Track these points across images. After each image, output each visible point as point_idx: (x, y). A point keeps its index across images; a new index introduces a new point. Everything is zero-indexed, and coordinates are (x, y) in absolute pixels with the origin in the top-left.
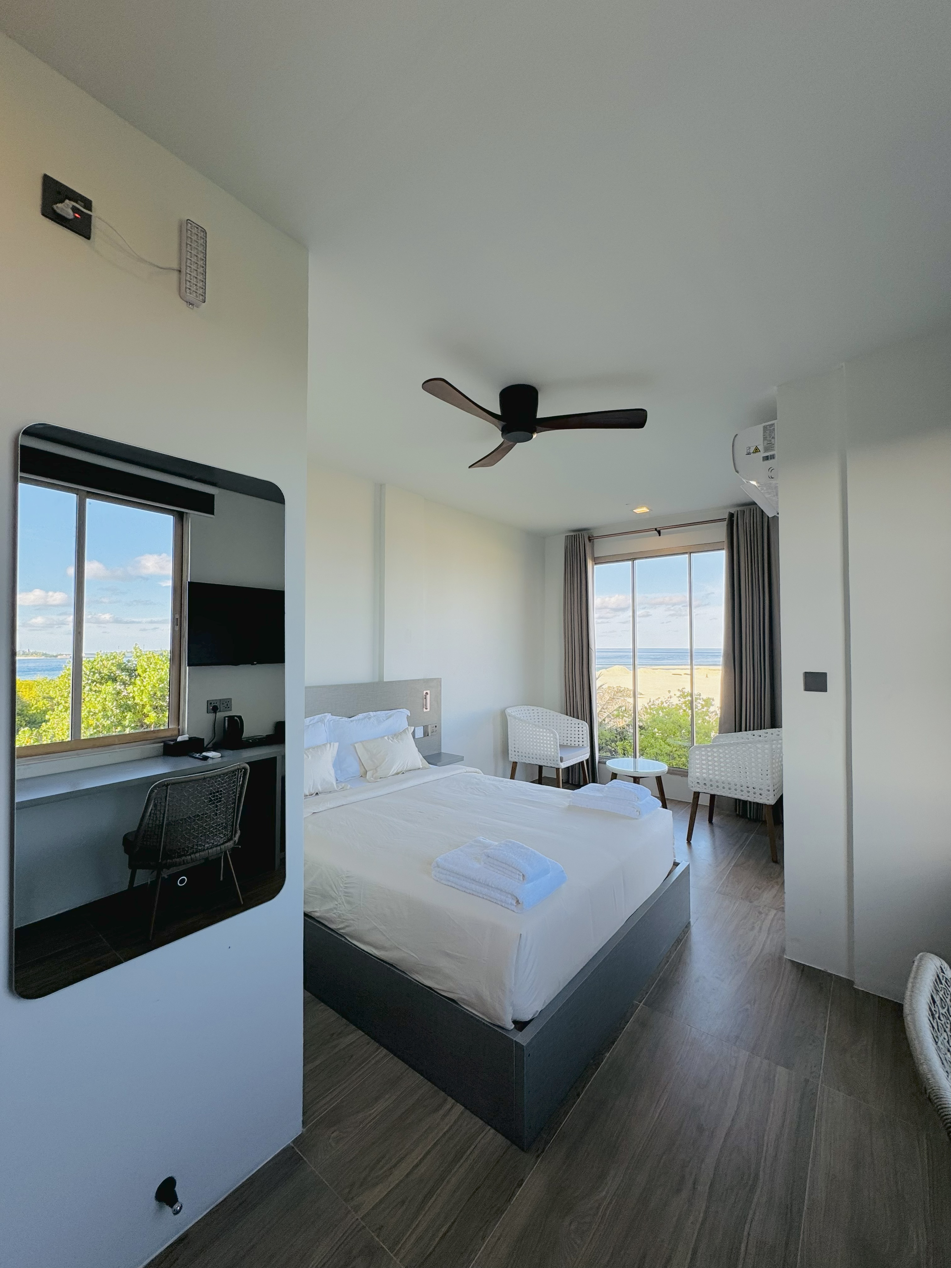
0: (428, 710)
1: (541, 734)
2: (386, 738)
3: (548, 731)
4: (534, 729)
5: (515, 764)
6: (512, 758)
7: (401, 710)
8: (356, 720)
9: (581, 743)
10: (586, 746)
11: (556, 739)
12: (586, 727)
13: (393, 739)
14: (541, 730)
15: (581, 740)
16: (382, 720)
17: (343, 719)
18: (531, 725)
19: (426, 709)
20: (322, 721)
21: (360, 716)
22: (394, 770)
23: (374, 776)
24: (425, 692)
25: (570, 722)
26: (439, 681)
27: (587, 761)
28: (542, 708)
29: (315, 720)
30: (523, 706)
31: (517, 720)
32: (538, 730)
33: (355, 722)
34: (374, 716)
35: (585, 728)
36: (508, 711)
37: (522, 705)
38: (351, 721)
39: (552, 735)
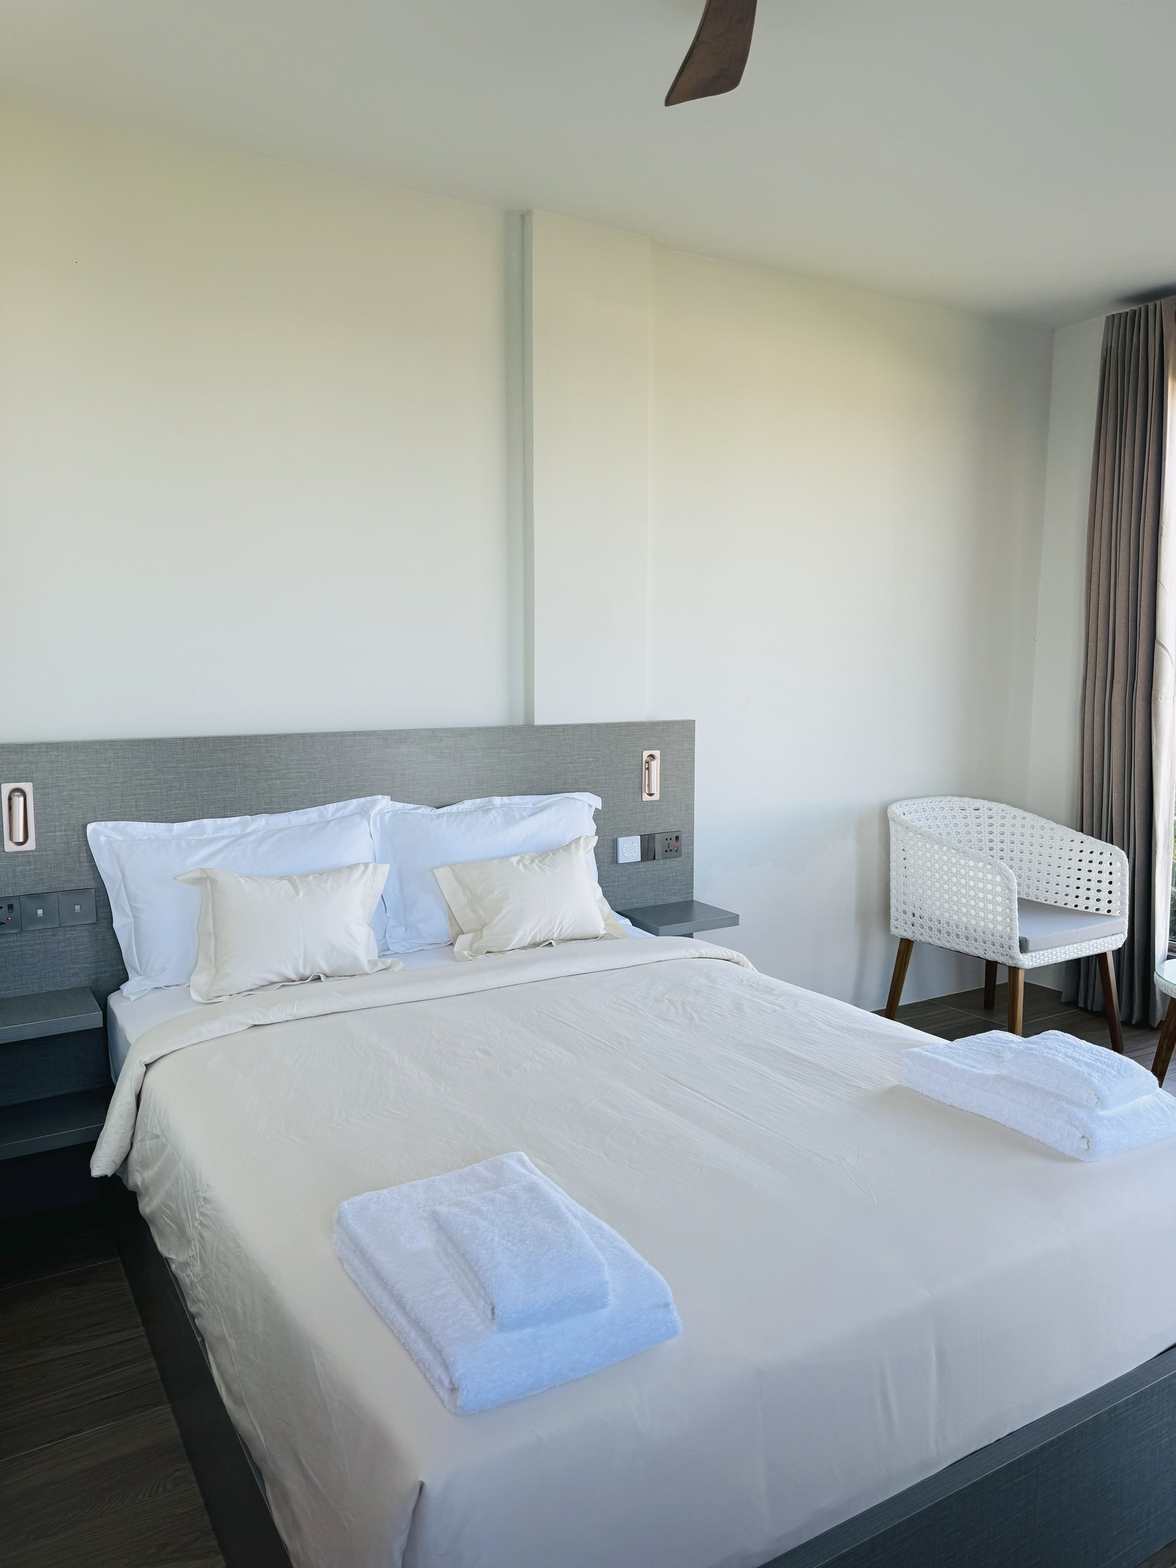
0: (656, 797)
2: (514, 860)
5: (906, 946)
6: (901, 929)
7: (576, 795)
8: (451, 814)
9: (1104, 906)
10: (1117, 914)
12: (1122, 864)
13: (532, 861)
15: (1104, 895)
16: (518, 817)
17: (420, 811)
19: (651, 795)
20: (364, 813)
21: (468, 804)
22: (525, 934)
23: (475, 946)
24: (646, 754)
26: (686, 728)
27: (1118, 953)
28: (1003, 806)
29: (348, 811)
30: (949, 798)
32: (962, 862)
33: (445, 818)
34: (503, 806)
35: (1119, 864)
36: (896, 810)
37: (945, 795)
38: (438, 816)
39: (998, 878)
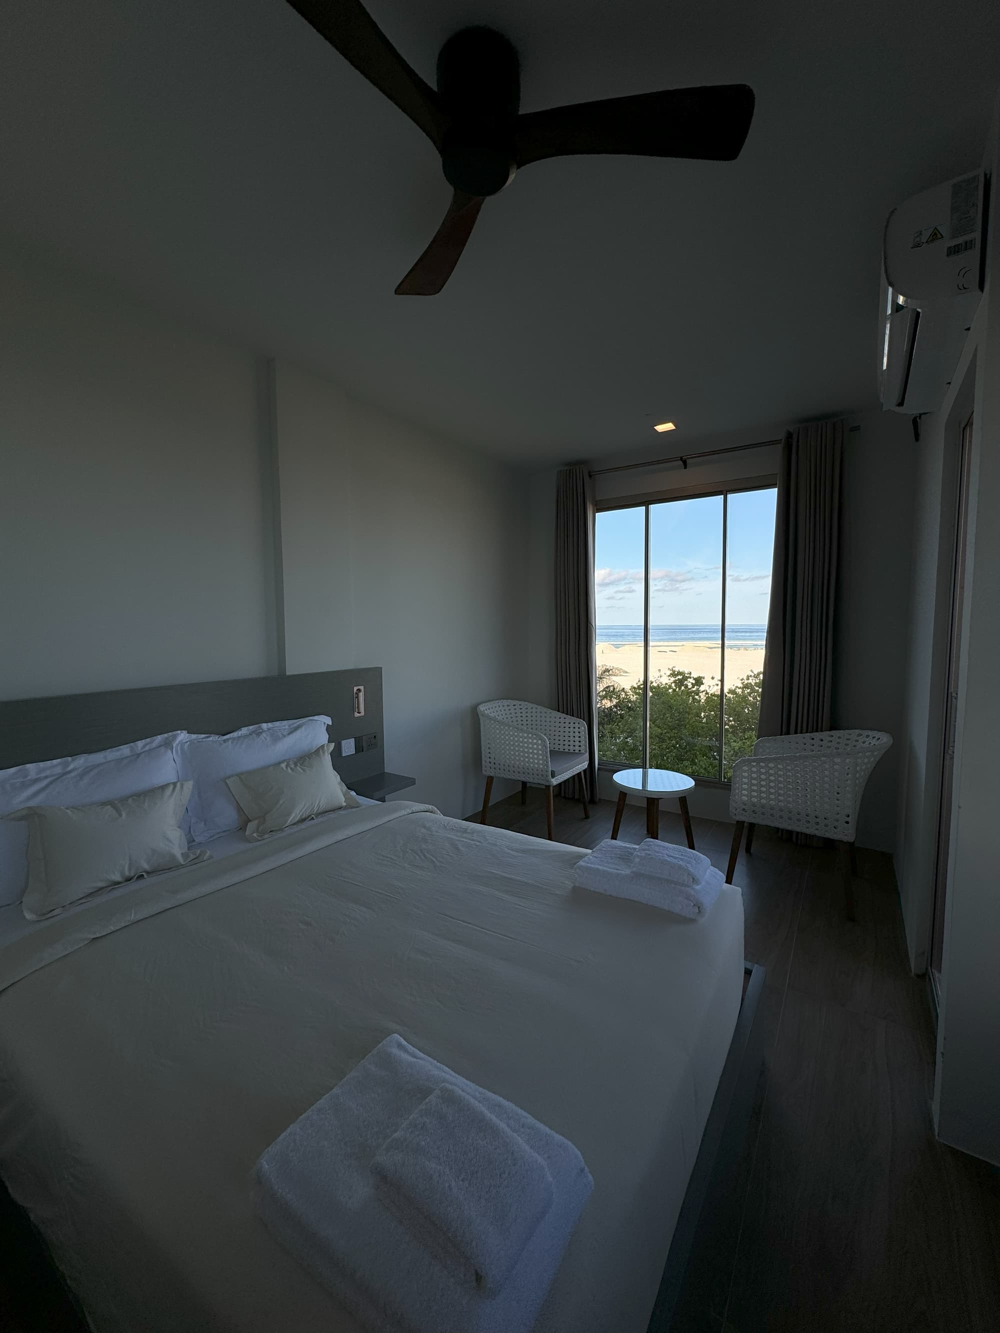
0: (363, 714)
1: (526, 740)
2: (283, 765)
3: (534, 736)
4: (516, 734)
5: (490, 779)
6: (487, 771)
7: (316, 718)
8: (234, 739)
9: (577, 748)
10: (583, 752)
11: (545, 747)
12: (585, 727)
13: (296, 765)
14: (525, 735)
15: (577, 743)
16: (281, 736)
17: (211, 739)
18: (511, 728)
19: (359, 713)
20: (168, 744)
21: (244, 731)
22: (296, 815)
23: (261, 828)
24: (355, 689)
25: (562, 720)
26: (378, 671)
27: (585, 771)
28: (526, 703)
29: (154, 745)
30: (502, 701)
31: (492, 722)
32: (521, 734)
33: (230, 742)
34: (269, 729)
35: (583, 728)
36: (482, 708)
37: (500, 699)
38: (225, 741)
39: (540, 742)
